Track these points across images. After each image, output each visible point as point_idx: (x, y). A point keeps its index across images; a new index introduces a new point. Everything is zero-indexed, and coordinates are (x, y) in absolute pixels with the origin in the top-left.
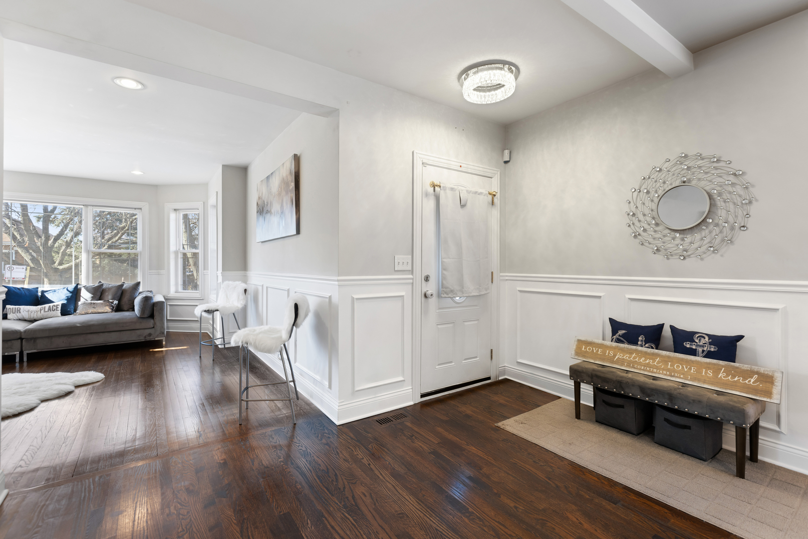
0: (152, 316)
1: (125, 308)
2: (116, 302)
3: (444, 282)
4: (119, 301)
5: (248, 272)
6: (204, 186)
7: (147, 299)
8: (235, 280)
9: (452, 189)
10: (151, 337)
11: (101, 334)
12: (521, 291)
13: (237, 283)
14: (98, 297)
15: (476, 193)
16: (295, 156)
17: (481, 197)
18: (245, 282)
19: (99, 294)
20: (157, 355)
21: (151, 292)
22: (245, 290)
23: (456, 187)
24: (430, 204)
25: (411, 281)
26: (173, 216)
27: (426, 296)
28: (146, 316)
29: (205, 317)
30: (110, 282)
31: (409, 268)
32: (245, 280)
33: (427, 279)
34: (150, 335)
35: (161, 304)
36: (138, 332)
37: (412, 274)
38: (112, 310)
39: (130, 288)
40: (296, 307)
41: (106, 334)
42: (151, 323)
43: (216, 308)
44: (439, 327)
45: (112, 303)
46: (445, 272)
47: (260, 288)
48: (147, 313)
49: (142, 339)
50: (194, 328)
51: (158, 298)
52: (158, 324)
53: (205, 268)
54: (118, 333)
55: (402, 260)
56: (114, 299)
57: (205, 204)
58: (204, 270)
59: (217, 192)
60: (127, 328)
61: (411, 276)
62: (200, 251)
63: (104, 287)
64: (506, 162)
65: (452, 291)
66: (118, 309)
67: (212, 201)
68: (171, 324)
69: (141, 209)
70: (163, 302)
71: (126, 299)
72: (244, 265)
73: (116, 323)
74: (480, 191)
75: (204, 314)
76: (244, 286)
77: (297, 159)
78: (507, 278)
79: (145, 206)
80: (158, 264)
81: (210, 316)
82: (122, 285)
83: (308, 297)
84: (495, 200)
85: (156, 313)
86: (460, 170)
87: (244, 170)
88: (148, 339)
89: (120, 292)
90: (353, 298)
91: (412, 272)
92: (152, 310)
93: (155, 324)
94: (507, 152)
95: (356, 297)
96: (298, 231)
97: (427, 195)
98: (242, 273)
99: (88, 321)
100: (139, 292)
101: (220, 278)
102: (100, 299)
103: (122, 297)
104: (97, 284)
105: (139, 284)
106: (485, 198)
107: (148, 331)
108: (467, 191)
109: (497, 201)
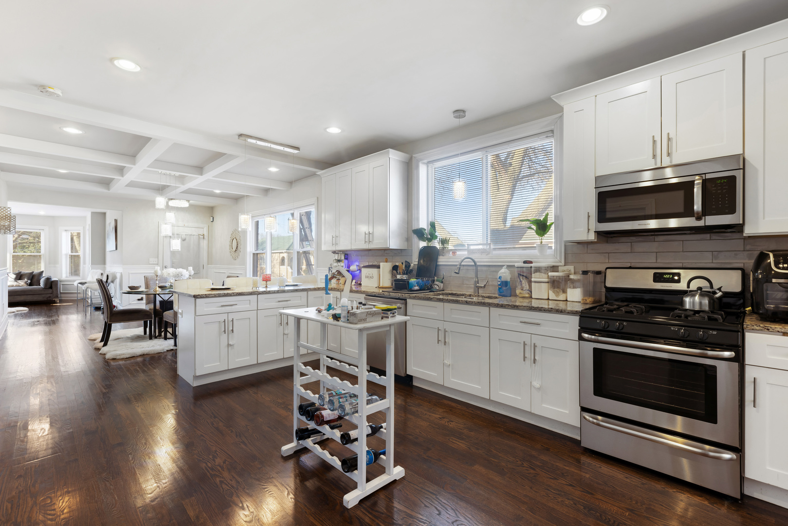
0: (51, 287)
1: (35, 284)
2: (29, 281)
4: (31, 280)
5: (106, 266)
7: (48, 279)
9: (178, 234)
11: (23, 296)
12: (215, 272)
15: (191, 235)
17: (195, 236)
19: (19, 277)
20: (54, 307)
21: (50, 276)
22: (102, 274)
23: (180, 233)
24: (168, 240)
26: (64, 234)
30: (26, 271)
32: (104, 269)
33: (166, 267)
34: (50, 297)
35: (56, 281)
36: (43, 295)
38: (27, 285)
39: (37, 274)
41: (25, 296)
42: (50, 291)
45: (27, 281)
48: (48, 286)
49: (45, 299)
50: (74, 297)
51: (53, 279)
52: (55, 292)
53: (83, 264)
54: (31, 296)
55: (153, 260)
56: (28, 279)
57: (84, 228)
59: (89, 225)
60: (38, 294)
61: (157, 266)
62: (80, 254)
63: (22, 273)
64: (211, 222)
66: (31, 284)
67: (87, 227)
68: (62, 295)
69: (43, 230)
70: (57, 281)
71: (35, 280)
72: (104, 262)
73: (31, 291)
74: (195, 234)
75: (80, 285)
77: (116, 221)
78: (211, 267)
79: (47, 228)
80: (55, 261)
82: (33, 272)
84: (205, 237)
85: (53, 286)
86: (185, 226)
87: (104, 215)
88: (49, 299)
89: (32, 276)
91: (157, 264)
92: (51, 285)
93: (53, 291)
94: (211, 218)
95: (130, 272)
96: (116, 249)
98: (103, 266)
99: (15, 289)
100: (44, 276)
101: (90, 268)
102: (20, 279)
103: (34, 279)
104: (17, 272)
105: (43, 272)
106: (197, 237)
107: (49, 295)
108: (186, 235)
109: (206, 237)
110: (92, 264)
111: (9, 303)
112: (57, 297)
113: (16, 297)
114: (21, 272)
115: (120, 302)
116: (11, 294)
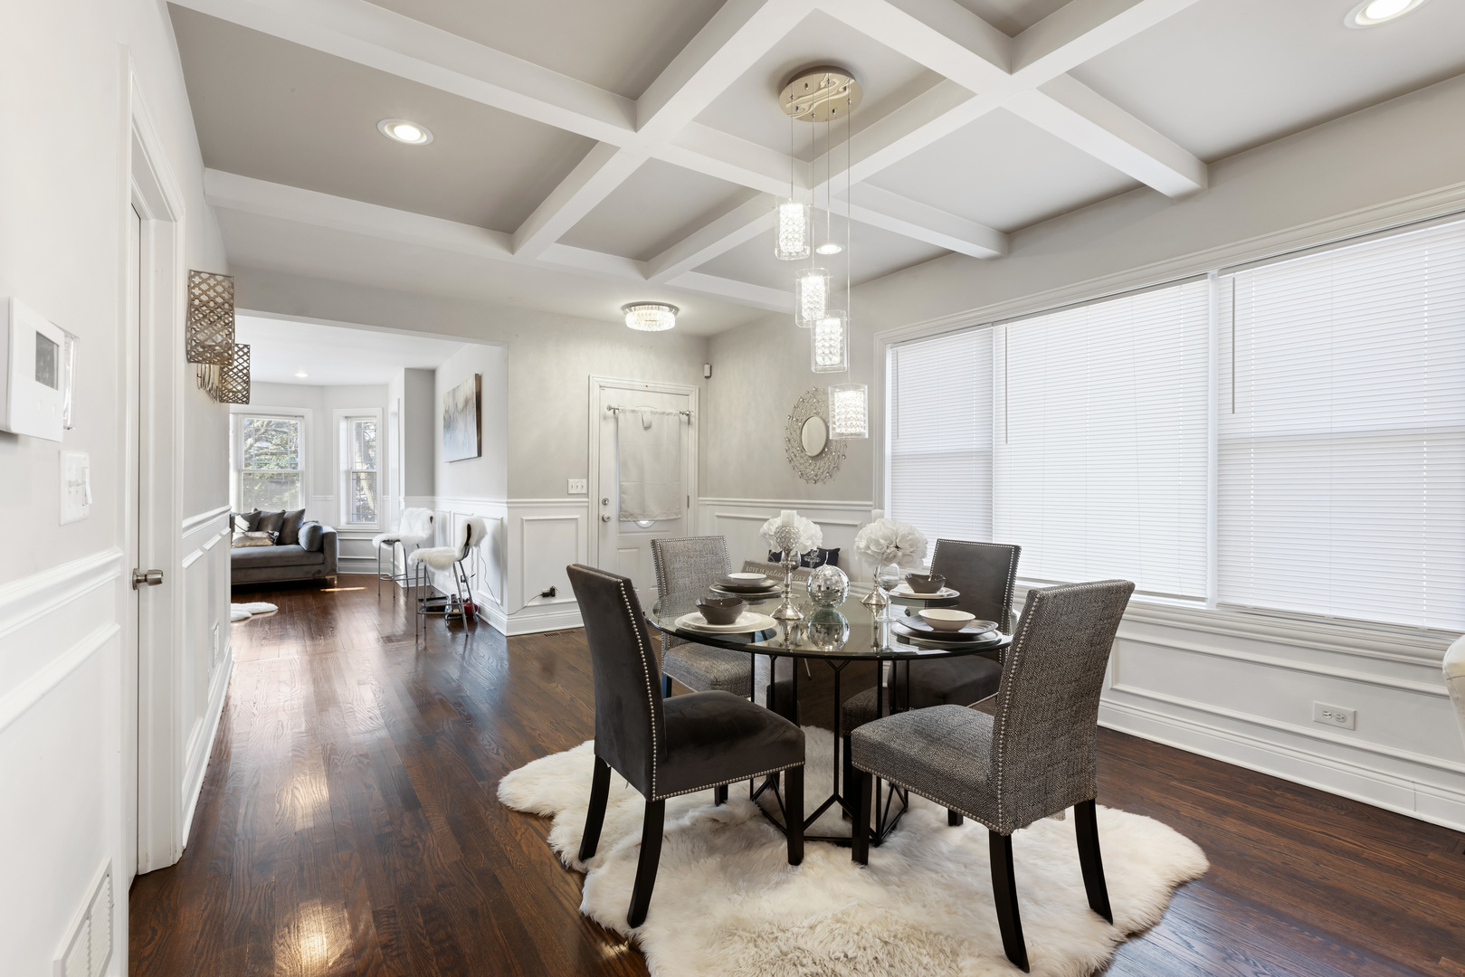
0: (321, 550)
1: (288, 540)
2: (277, 534)
3: (623, 506)
4: (280, 532)
5: (436, 498)
6: (384, 388)
7: (315, 530)
8: (419, 507)
9: (633, 411)
10: (321, 575)
11: (264, 570)
12: (718, 517)
13: (422, 509)
14: (255, 527)
15: (663, 413)
16: (477, 375)
17: (671, 417)
18: (433, 508)
19: (256, 524)
20: (327, 596)
21: (317, 522)
22: (431, 518)
23: (638, 409)
24: (611, 426)
25: (587, 504)
26: (343, 425)
27: (603, 520)
28: (314, 549)
29: (385, 550)
30: (269, 509)
31: (585, 491)
32: (432, 506)
33: (605, 502)
34: (319, 572)
35: (331, 536)
36: (306, 568)
37: (588, 497)
38: (273, 542)
39: (293, 516)
40: (469, 527)
41: (269, 570)
42: (320, 557)
43: (397, 538)
44: (620, 551)
45: (273, 534)
46: (623, 496)
47: (448, 515)
48: (316, 546)
49: (310, 577)
50: (371, 569)
51: (327, 529)
52: (329, 559)
53: (385, 492)
54: (282, 569)
55: (577, 485)
56: (274, 530)
57: (384, 411)
58: (384, 494)
59: (399, 400)
60: (294, 563)
61: (586, 500)
62: (377, 469)
63: (262, 515)
64: (707, 377)
65: (632, 515)
66: (279, 542)
67: (393, 407)
68: (342, 564)
69: (303, 417)
70: (334, 533)
71: (288, 530)
72: (431, 489)
73: (281, 557)
74: (670, 411)
75: (384, 546)
76: (430, 513)
77: (478, 378)
78: (708, 503)
79: (308, 413)
80: (326, 488)
81: (391, 549)
82: (284, 512)
83: (484, 520)
84: (692, 419)
85: (326, 546)
86: (646, 390)
87: (431, 373)
88: (317, 576)
89: (282, 521)
90: (522, 519)
91: (587, 495)
92: (322, 542)
93: (325, 559)
94: (707, 367)
95: (525, 518)
96: (480, 454)
97: (605, 418)
98: (429, 498)
99: (249, 555)
100: (304, 521)
101: (403, 504)
102: (258, 529)
103: (285, 527)
104: (252, 511)
105: (302, 512)
106: (677, 418)
107: (317, 568)
108: (652, 412)
109: (694, 420)
110: (407, 494)
111: (232, 587)
112: (333, 571)
113: (251, 571)
114: (260, 512)
115: (499, 602)
116: (238, 565)
